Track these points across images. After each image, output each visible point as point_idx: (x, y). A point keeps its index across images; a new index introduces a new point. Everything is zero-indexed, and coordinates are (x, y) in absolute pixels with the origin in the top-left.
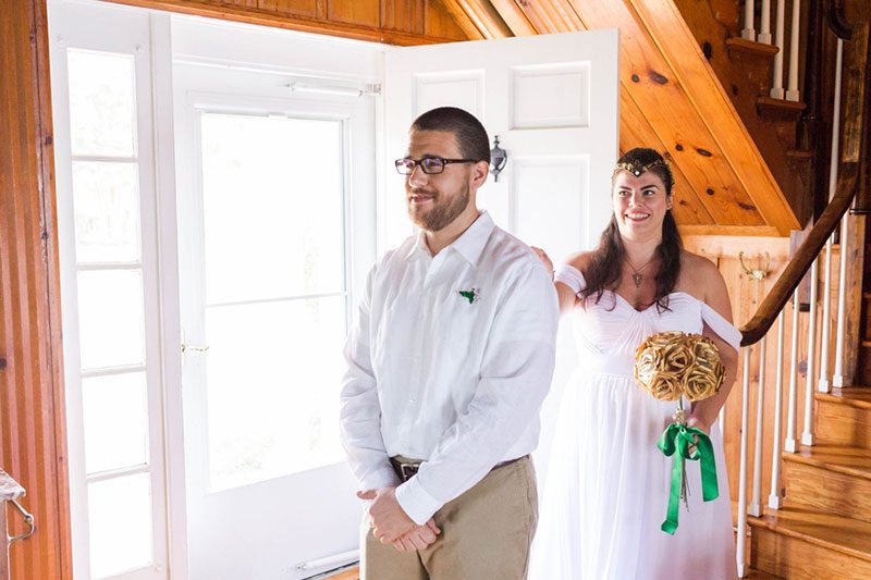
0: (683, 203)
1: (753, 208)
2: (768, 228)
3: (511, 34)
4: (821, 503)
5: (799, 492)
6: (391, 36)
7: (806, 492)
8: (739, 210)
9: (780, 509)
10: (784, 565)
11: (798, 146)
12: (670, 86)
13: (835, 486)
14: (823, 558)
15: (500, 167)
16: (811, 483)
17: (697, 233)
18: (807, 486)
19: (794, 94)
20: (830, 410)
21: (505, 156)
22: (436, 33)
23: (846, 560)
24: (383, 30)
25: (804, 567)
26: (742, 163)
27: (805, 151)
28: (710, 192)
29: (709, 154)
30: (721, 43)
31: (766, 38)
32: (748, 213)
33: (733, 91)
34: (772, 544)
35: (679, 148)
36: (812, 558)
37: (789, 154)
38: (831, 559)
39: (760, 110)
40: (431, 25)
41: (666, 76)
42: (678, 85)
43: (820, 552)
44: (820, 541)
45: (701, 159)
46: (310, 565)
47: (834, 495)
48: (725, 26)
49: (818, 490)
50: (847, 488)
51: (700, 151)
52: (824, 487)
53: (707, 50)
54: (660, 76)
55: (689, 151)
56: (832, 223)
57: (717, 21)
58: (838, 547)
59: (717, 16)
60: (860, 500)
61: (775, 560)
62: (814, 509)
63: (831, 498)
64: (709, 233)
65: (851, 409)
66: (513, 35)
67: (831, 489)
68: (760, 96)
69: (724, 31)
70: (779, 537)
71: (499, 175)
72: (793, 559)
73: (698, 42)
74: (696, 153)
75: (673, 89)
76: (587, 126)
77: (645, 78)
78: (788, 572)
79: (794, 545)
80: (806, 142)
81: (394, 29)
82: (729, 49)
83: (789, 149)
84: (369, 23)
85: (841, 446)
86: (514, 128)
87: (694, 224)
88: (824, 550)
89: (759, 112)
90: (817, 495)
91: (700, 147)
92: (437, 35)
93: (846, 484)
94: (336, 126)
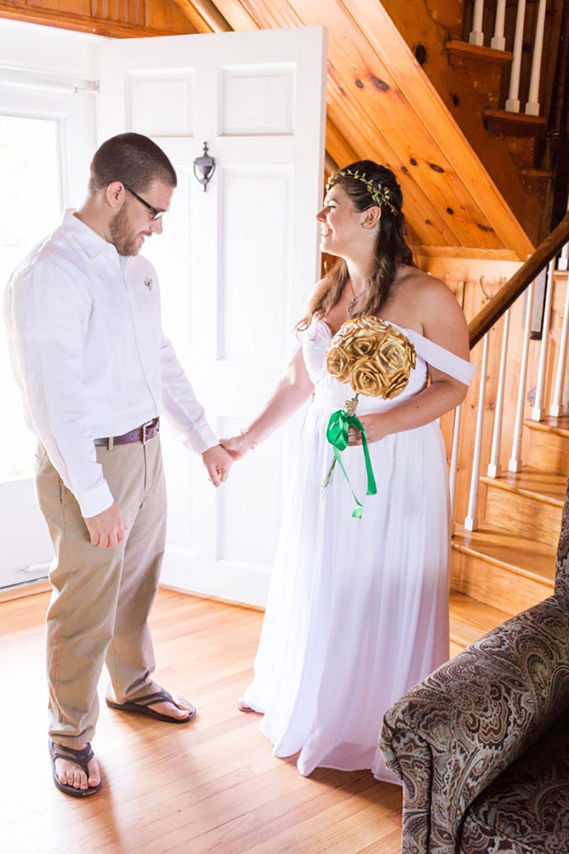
0: (428, 222)
1: (492, 230)
2: (507, 252)
3: (230, 29)
4: (513, 526)
5: (497, 516)
6: (103, 27)
7: (503, 516)
8: (479, 230)
9: (474, 531)
10: (466, 582)
11: (538, 165)
12: (392, 93)
13: (526, 510)
14: (497, 576)
15: (209, 175)
16: (507, 507)
17: (447, 255)
18: (503, 510)
19: (533, 108)
20: (542, 439)
21: (214, 164)
22: (159, 24)
23: (514, 577)
24: (95, 19)
25: (481, 584)
26: (473, 181)
27: (545, 171)
28: (450, 211)
29: (441, 170)
30: (440, 47)
31: (499, 43)
32: (486, 235)
33: (454, 102)
34: (458, 563)
35: (413, 162)
36: (489, 575)
37: (524, 172)
38: (503, 577)
39: (487, 122)
40: (154, 16)
41: (388, 83)
42: (399, 92)
43: (495, 570)
44: (495, 560)
45: (434, 174)
46: (32, 568)
47: (525, 519)
48: (445, 27)
49: (512, 515)
50: (536, 512)
51: (433, 166)
52: (518, 511)
53: (421, 54)
54: (380, 82)
55: (423, 166)
56: (552, 248)
57: (435, 22)
58: (508, 566)
59: (434, 16)
60: (545, 524)
61: (459, 577)
62: (508, 532)
63: (523, 522)
64: (457, 256)
65: (558, 438)
66: (232, 30)
67: (522, 513)
68: (488, 107)
69: (443, 33)
70: (464, 557)
71: (208, 185)
72: (474, 577)
73: (408, 44)
74: (429, 170)
75: (395, 96)
76: (291, 134)
77: (368, 84)
78: (469, 588)
79: (475, 563)
80: (547, 160)
81: (109, 19)
82: (449, 54)
83: (524, 167)
84: (79, 11)
85: (545, 473)
86: (223, 135)
87: (442, 245)
88: (499, 569)
89: (486, 126)
90: (511, 519)
91: (432, 162)
92: (162, 28)
93: (535, 509)
94: (52, 126)
